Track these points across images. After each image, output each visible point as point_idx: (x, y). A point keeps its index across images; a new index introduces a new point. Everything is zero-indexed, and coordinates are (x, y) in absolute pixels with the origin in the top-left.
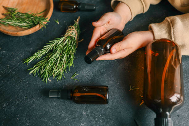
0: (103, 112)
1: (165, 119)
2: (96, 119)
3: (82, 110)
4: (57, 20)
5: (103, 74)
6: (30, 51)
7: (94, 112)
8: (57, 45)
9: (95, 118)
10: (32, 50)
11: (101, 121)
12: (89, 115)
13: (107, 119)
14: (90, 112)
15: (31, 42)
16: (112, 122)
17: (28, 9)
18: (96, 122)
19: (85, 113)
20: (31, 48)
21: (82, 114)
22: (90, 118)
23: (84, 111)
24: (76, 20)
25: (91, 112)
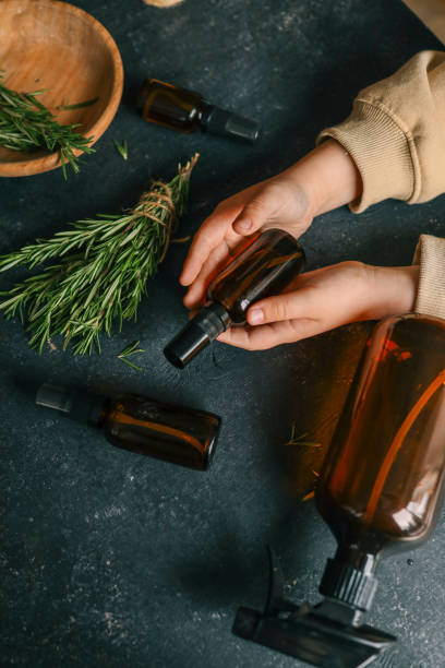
0: (185, 490)
1: (355, 572)
2: (162, 506)
3: (127, 467)
4: (123, 145)
5: (221, 368)
6: (14, 234)
7: (159, 482)
8: (102, 238)
9: (157, 501)
10: (19, 229)
11: (173, 513)
12: (145, 487)
13: (193, 512)
14: (148, 479)
15: (22, 200)
16: (205, 527)
17: (38, 81)
18: (159, 513)
19: (132, 478)
20: (19, 224)
21: (122, 478)
22: (145, 497)
23: (131, 469)
24: (184, 165)
25: (152, 481)
